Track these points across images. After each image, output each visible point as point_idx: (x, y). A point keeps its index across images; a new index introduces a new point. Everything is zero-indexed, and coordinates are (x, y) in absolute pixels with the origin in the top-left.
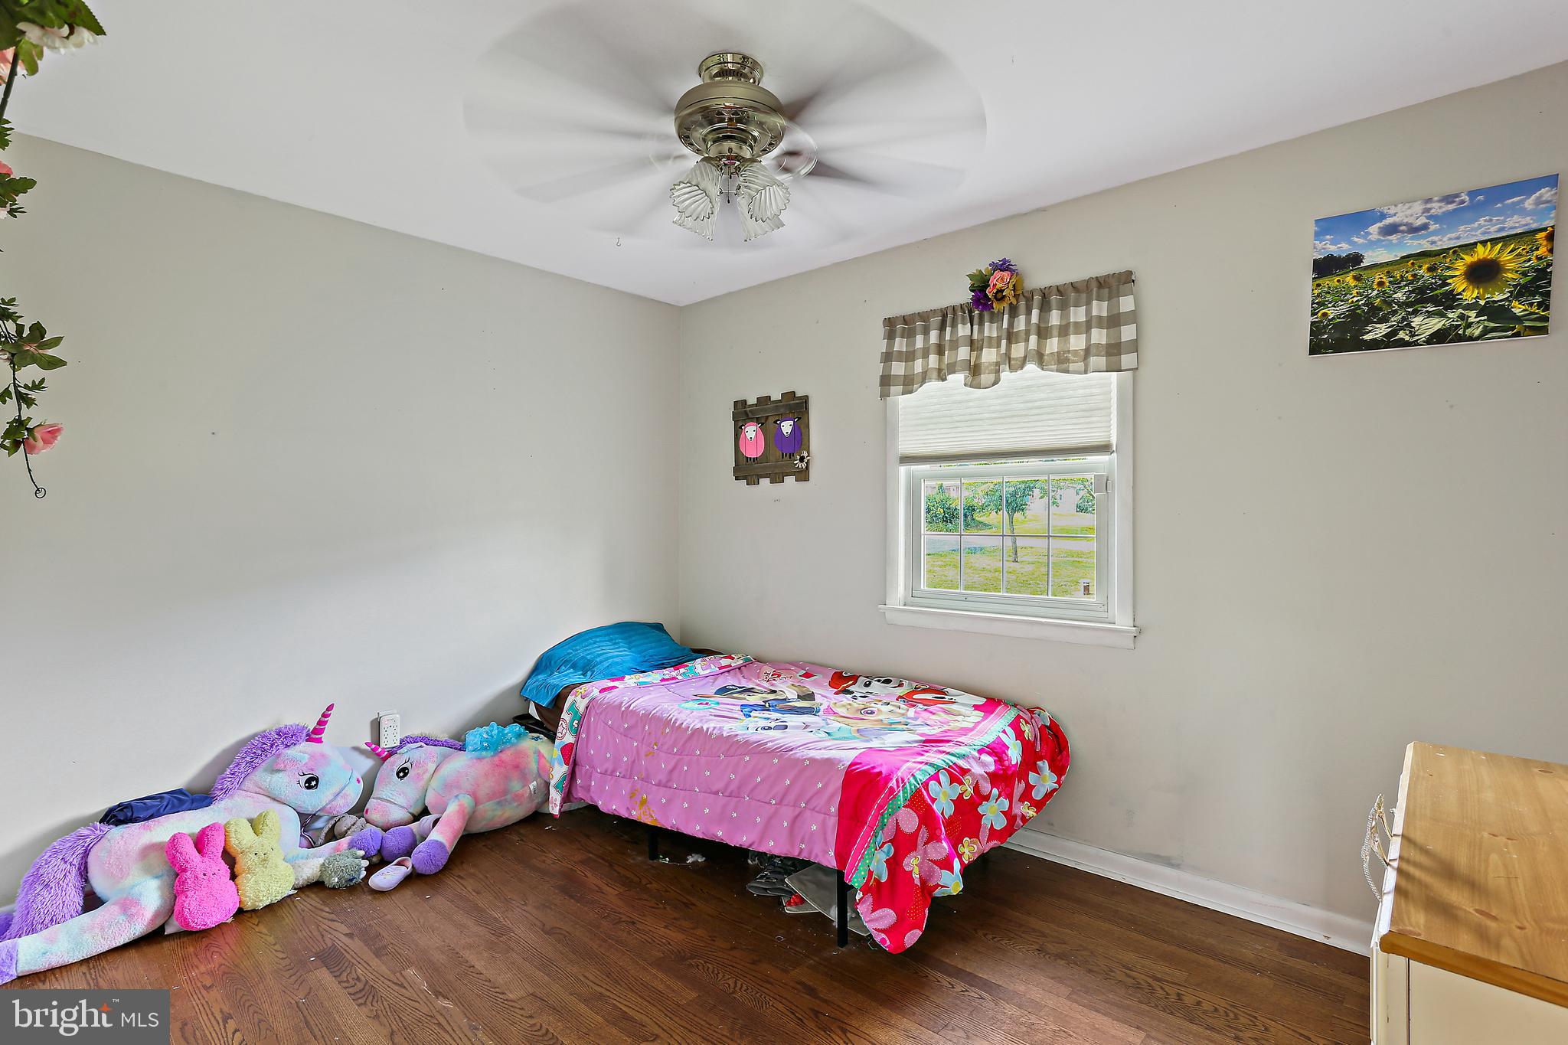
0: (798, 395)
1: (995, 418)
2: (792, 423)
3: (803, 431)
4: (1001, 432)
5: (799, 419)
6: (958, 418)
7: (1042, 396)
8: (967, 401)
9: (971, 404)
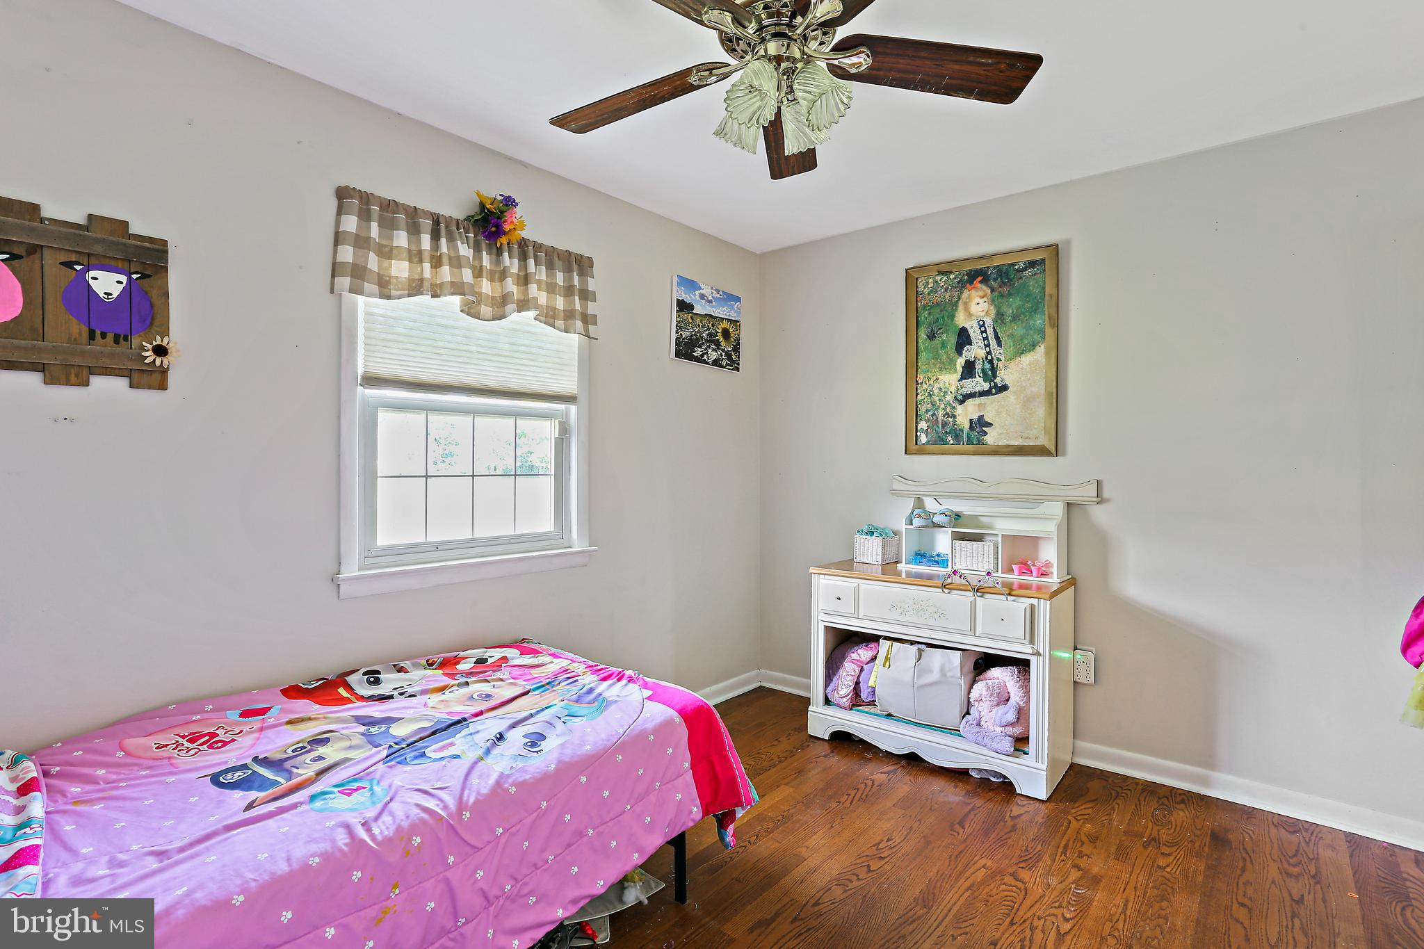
0: (133, 230)
1: (483, 353)
2: (124, 279)
3: (155, 299)
4: (488, 368)
5: (144, 276)
6: (441, 344)
7: (526, 342)
8: (454, 328)
9: (457, 332)
